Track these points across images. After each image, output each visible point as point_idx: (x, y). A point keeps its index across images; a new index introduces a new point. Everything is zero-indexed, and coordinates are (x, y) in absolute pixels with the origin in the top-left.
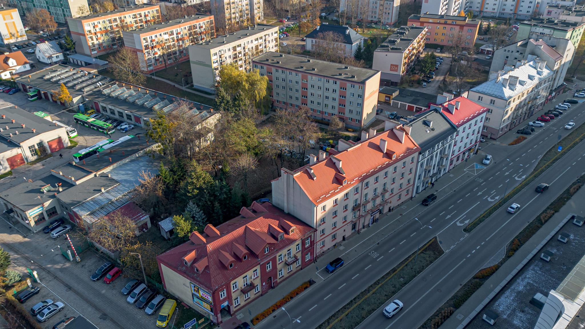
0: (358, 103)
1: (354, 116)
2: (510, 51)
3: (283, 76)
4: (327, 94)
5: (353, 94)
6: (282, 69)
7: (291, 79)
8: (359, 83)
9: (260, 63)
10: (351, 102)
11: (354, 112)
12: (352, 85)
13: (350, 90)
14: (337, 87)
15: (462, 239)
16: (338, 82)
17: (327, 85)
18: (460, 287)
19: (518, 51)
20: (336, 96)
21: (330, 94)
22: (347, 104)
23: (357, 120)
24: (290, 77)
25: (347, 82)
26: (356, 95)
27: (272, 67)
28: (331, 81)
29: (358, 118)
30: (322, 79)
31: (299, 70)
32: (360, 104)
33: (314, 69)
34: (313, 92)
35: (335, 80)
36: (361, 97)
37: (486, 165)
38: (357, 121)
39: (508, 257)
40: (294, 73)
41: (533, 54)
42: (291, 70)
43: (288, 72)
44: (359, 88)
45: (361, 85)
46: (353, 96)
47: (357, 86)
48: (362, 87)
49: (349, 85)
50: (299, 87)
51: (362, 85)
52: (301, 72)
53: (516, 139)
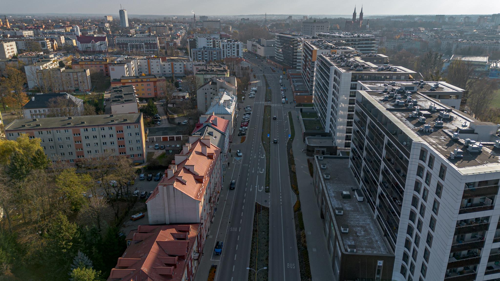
0: (137, 140)
1: (136, 152)
2: (207, 89)
3: (50, 136)
4: (104, 140)
5: (131, 134)
6: (47, 130)
7: (59, 137)
8: (134, 123)
9: (16, 130)
10: (129, 141)
11: (135, 149)
12: (128, 126)
13: (126, 132)
14: (113, 131)
15: (269, 197)
16: (114, 127)
17: (103, 133)
18: (294, 220)
19: (211, 88)
20: (115, 139)
21: (108, 140)
22: (127, 144)
23: (138, 154)
24: (58, 135)
25: (123, 125)
26: (134, 134)
27: (34, 131)
28: (106, 128)
29: (140, 152)
30: (97, 128)
31: (67, 126)
32: (139, 140)
33: (84, 123)
34: (88, 143)
35: (110, 126)
36: (138, 135)
37: (241, 156)
38: (139, 156)
39: (298, 194)
40: (62, 131)
41: (222, 88)
42: (59, 128)
43: (55, 131)
44: (135, 128)
45: (136, 125)
46: (131, 135)
47: (132, 126)
48: (137, 126)
49: (125, 127)
50: (72, 141)
51: (138, 124)
52: (70, 127)
53: (241, 139)
